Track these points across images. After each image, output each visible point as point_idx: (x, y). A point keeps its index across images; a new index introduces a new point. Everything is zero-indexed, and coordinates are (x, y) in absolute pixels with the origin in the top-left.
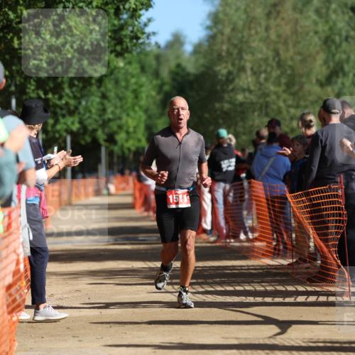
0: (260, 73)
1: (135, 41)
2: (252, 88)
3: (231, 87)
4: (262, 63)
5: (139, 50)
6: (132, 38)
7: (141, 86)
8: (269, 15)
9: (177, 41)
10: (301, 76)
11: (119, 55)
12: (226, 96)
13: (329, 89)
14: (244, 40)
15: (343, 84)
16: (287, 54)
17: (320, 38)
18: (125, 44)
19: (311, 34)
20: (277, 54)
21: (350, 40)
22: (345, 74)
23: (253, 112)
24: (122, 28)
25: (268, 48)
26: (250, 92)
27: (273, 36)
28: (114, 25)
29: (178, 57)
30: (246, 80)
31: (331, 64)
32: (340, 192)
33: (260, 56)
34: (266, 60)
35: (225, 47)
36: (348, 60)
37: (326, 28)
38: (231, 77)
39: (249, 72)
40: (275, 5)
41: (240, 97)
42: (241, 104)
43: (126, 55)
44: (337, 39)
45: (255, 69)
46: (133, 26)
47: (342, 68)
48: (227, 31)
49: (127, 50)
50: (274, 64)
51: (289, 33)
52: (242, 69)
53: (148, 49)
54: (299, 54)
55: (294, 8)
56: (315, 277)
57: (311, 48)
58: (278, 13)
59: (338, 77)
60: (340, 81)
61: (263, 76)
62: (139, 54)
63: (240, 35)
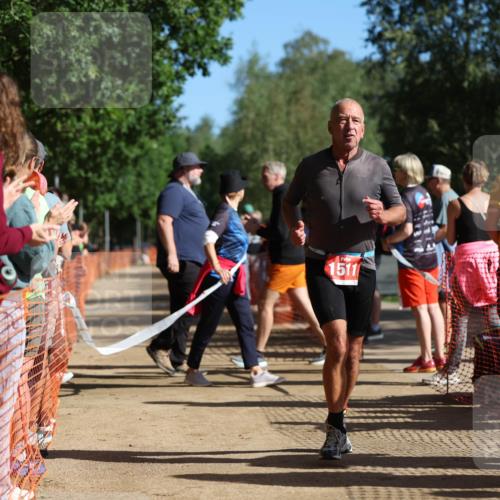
1: (167, 125)
3: (255, 166)
4: (283, 145)
5: (171, 133)
6: (164, 122)
8: (289, 102)
9: (206, 125)
11: (153, 137)
12: (251, 175)
14: (267, 124)
16: (307, 137)
18: (158, 129)
20: (297, 138)
24: (155, 113)
25: (289, 131)
27: (293, 120)
28: (148, 110)
29: (207, 139)
33: (281, 138)
34: (287, 142)
35: (249, 130)
38: (255, 158)
39: (271, 153)
40: (295, 93)
43: (160, 138)
45: (277, 150)
46: (166, 110)
48: (252, 115)
49: (160, 133)
50: (294, 146)
51: (308, 118)
52: (265, 150)
53: (180, 132)
54: (317, 136)
55: (313, 96)
58: (298, 100)
62: (171, 137)
63: (263, 120)
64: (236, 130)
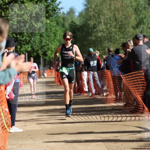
0: (108, 24)
1: (54, 12)
2: (104, 30)
3: (95, 30)
4: (108, 19)
5: (55, 16)
6: (52, 11)
7: (57, 31)
9: (72, 11)
10: (125, 25)
11: (47, 18)
12: (93, 34)
13: (137, 30)
14: (100, 10)
15: (143, 28)
16: (119, 16)
17: (133, 9)
18: (49, 13)
19: (130, 7)
20: (115, 15)
21: (146, 9)
22: (144, 24)
23: (105, 41)
24: (48, 6)
25: (111, 13)
26: (104, 32)
27: (113, 8)
28: (45, 5)
29: (72, 18)
30: (102, 27)
31: (138, 19)
32: (143, 74)
33: (107, 17)
34: (110, 18)
35: (92, 13)
36: (145, 17)
37: (136, 4)
38: (95, 26)
39: (103, 24)
41: (100, 34)
42: (100, 37)
43: (50, 18)
44: (141, 9)
45: (105, 22)
46: (53, 5)
47: (143, 21)
48: (93, 6)
49: (50, 16)
50: (113, 20)
51: (119, 6)
52: (100, 23)
53: (59, 15)
54: (124, 15)
56: (134, 110)
57: (129, 12)
59: (141, 25)
60: (142, 26)
61: (109, 25)
62: (55, 17)
63: (99, 8)
64: (86, 13)
